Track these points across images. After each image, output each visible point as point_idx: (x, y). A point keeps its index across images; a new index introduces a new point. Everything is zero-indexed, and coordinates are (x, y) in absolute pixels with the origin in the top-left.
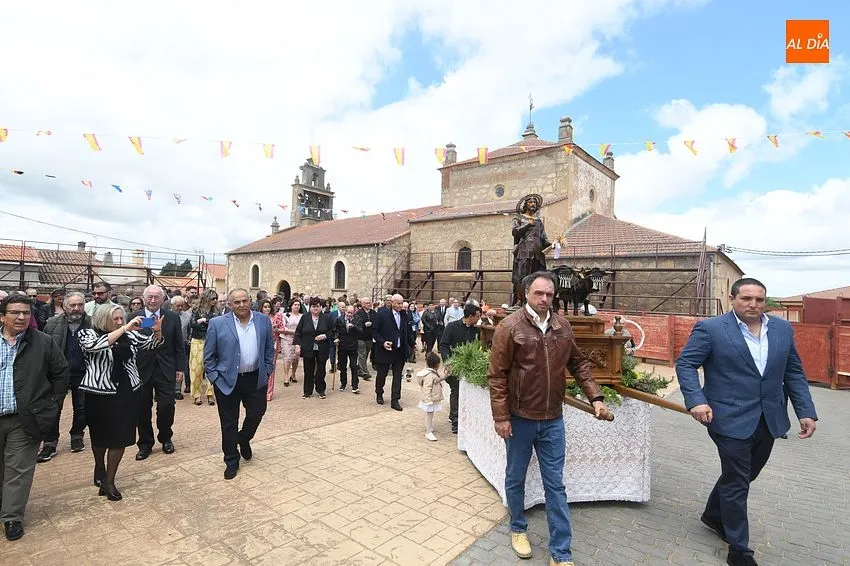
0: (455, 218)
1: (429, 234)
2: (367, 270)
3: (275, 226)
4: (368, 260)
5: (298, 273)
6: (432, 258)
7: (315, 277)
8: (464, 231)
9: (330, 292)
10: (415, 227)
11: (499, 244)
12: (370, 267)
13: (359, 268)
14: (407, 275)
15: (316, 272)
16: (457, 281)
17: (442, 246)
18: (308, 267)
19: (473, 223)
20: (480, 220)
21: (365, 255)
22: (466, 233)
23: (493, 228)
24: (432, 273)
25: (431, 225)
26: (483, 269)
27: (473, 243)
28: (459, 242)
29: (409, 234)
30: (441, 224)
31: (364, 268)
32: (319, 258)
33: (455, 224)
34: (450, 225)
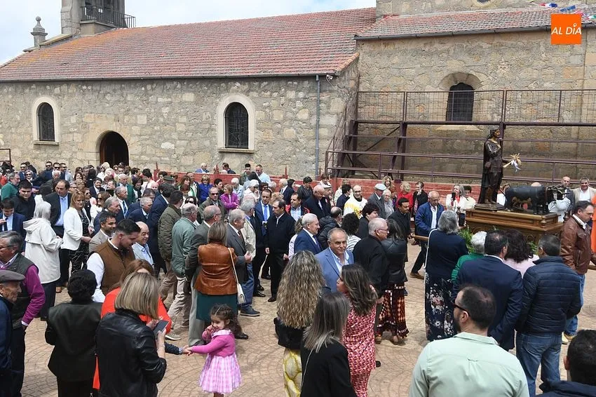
0: (452, 36)
1: (396, 60)
2: (296, 119)
3: (39, 33)
4: (299, 104)
5: (143, 119)
6: (405, 101)
7: (180, 128)
8: (467, 58)
9: (217, 156)
10: (366, 47)
11: (533, 81)
12: (304, 115)
13: (278, 115)
14: (355, 125)
15: (184, 119)
16: (448, 137)
17: (422, 80)
18: (165, 110)
19: (484, 44)
20: (497, 40)
21: (291, 94)
22: (470, 61)
23: (523, 55)
24: (405, 125)
25: (398, 45)
26: (507, 120)
27: (482, 78)
28: (453, 75)
29: (357, 59)
30: (421, 45)
31: (289, 115)
32: (189, 97)
33: (448, 45)
34: (437, 46)
